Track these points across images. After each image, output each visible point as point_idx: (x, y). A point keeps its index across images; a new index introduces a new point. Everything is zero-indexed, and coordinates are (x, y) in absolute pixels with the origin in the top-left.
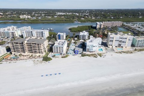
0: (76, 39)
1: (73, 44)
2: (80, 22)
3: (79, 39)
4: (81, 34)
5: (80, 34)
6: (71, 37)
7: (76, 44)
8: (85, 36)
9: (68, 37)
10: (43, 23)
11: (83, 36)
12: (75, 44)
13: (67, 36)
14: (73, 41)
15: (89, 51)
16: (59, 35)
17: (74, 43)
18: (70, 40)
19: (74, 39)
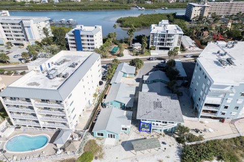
0: (137, 46)
1: (126, 67)
2: (143, 8)
3: (148, 48)
4: (156, 29)
5: (153, 31)
6: (121, 42)
7: (138, 67)
8: (169, 35)
9: (111, 40)
10: (60, 10)
11: (164, 36)
12: (134, 68)
13: (109, 36)
14: (127, 55)
15: (219, 115)
16: (77, 34)
17: (133, 63)
18: (118, 52)
19: (131, 49)
